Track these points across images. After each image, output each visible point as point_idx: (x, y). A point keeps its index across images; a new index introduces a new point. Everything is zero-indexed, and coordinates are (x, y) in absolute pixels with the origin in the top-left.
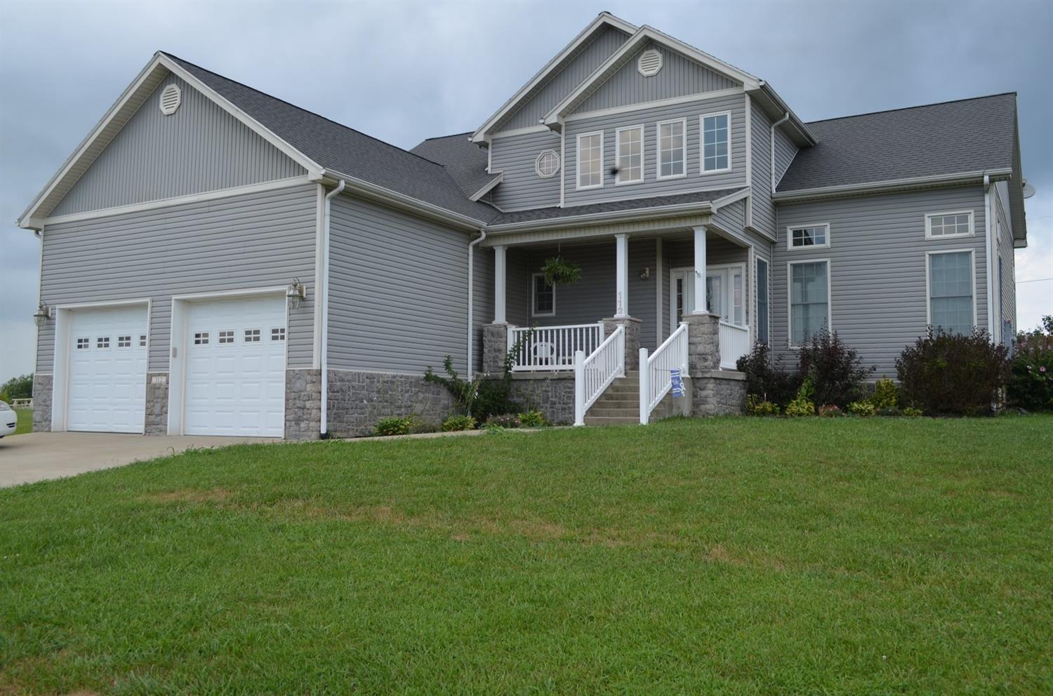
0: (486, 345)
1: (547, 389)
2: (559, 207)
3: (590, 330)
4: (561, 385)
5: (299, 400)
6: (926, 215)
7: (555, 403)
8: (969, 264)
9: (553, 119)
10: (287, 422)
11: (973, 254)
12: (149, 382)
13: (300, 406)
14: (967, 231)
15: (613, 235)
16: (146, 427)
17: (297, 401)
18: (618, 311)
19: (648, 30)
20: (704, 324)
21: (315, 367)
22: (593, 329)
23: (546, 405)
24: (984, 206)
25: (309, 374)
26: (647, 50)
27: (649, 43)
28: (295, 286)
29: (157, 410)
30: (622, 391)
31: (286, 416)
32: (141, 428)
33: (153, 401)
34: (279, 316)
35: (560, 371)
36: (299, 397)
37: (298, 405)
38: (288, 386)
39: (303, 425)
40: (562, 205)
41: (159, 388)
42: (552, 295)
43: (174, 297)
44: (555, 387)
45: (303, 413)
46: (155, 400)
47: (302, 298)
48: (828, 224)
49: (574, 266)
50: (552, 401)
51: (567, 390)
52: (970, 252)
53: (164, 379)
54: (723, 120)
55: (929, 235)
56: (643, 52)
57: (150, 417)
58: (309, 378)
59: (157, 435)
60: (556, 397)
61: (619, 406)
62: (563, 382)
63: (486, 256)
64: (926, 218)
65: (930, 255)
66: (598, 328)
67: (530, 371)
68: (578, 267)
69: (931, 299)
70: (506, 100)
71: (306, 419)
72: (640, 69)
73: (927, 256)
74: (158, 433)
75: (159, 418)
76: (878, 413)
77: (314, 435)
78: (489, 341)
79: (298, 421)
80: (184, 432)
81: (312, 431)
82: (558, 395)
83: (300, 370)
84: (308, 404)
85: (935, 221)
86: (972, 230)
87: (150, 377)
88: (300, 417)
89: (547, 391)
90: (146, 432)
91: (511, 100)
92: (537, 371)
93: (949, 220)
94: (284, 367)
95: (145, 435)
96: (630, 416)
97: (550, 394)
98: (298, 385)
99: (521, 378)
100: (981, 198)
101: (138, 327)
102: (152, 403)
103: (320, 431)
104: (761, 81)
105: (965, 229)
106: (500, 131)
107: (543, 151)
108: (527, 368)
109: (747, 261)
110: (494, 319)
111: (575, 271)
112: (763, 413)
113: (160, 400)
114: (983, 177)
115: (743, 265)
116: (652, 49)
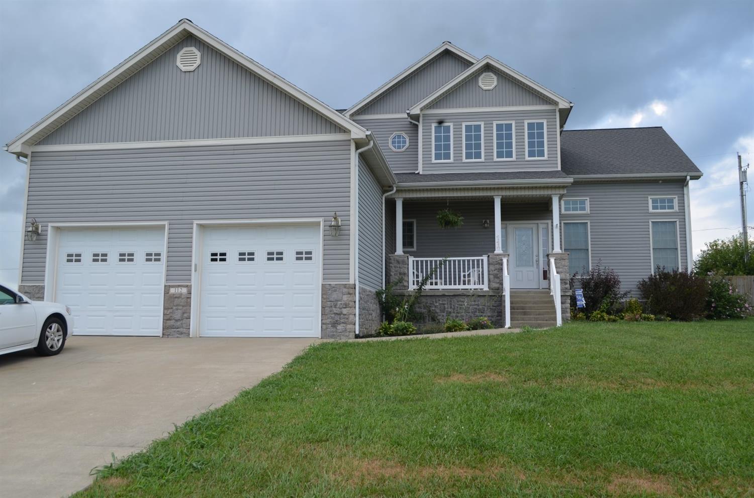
0: (393, 270)
1: (444, 302)
2: (419, 173)
4: (455, 300)
5: (335, 308)
6: (649, 197)
7: (450, 313)
8: (675, 228)
9: (416, 111)
10: (323, 325)
11: (678, 222)
12: (166, 292)
13: (337, 312)
14: (673, 209)
15: (493, 196)
16: (163, 330)
17: (334, 309)
18: (496, 249)
19: (489, 58)
20: (565, 259)
21: (351, 282)
22: (478, 261)
23: (443, 314)
24: (684, 194)
25: (345, 287)
26: (485, 72)
27: (488, 68)
28: (335, 218)
29: (178, 315)
31: (322, 320)
32: (159, 331)
33: (172, 308)
34: (315, 243)
36: (336, 305)
37: (335, 311)
38: (325, 296)
39: (340, 327)
40: (420, 170)
41: (178, 298)
42: (413, 235)
43: (196, 222)
44: (451, 301)
45: (340, 318)
46: (174, 308)
47: (338, 228)
48: (588, 198)
49: (458, 215)
50: (447, 311)
51: (460, 303)
52: (676, 221)
53: (184, 290)
54: (541, 126)
55: (651, 210)
56: (482, 73)
57: (168, 322)
58: (345, 290)
59: (178, 337)
60: (451, 308)
61: (525, 313)
62: (457, 298)
64: (649, 199)
65: (652, 222)
66: (482, 260)
67: (439, 289)
68: (462, 216)
69: (653, 249)
70: (369, 93)
71: (343, 323)
72: (480, 84)
73: (650, 222)
74: (178, 336)
75: (179, 323)
76: (656, 319)
77: (352, 335)
78: (395, 267)
79: (335, 324)
81: (349, 332)
82: (453, 307)
83: (336, 284)
84: (345, 311)
85: (654, 201)
86: (676, 208)
87: (167, 288)
88: (337, 321)
89: (444, 304)
90: (163, 334)
91: (373, 94)
92: (430, 289)
93: (663, 201)
94: (320, 282)
95: (162, 337)
97: (446, 306)
98: (334, 296)
100: (681, 189)
102: (170, 311)
103: (355, 332)
104: (571, 103)
105: (672, 207)
106: (359, 114)
107: (395, 133)
109: (552, 219)
110: (395, 251)
111: (460, 219)
113: (181, 307)
114: (686, 177)
115: (549, 222)
116: (488, 72)
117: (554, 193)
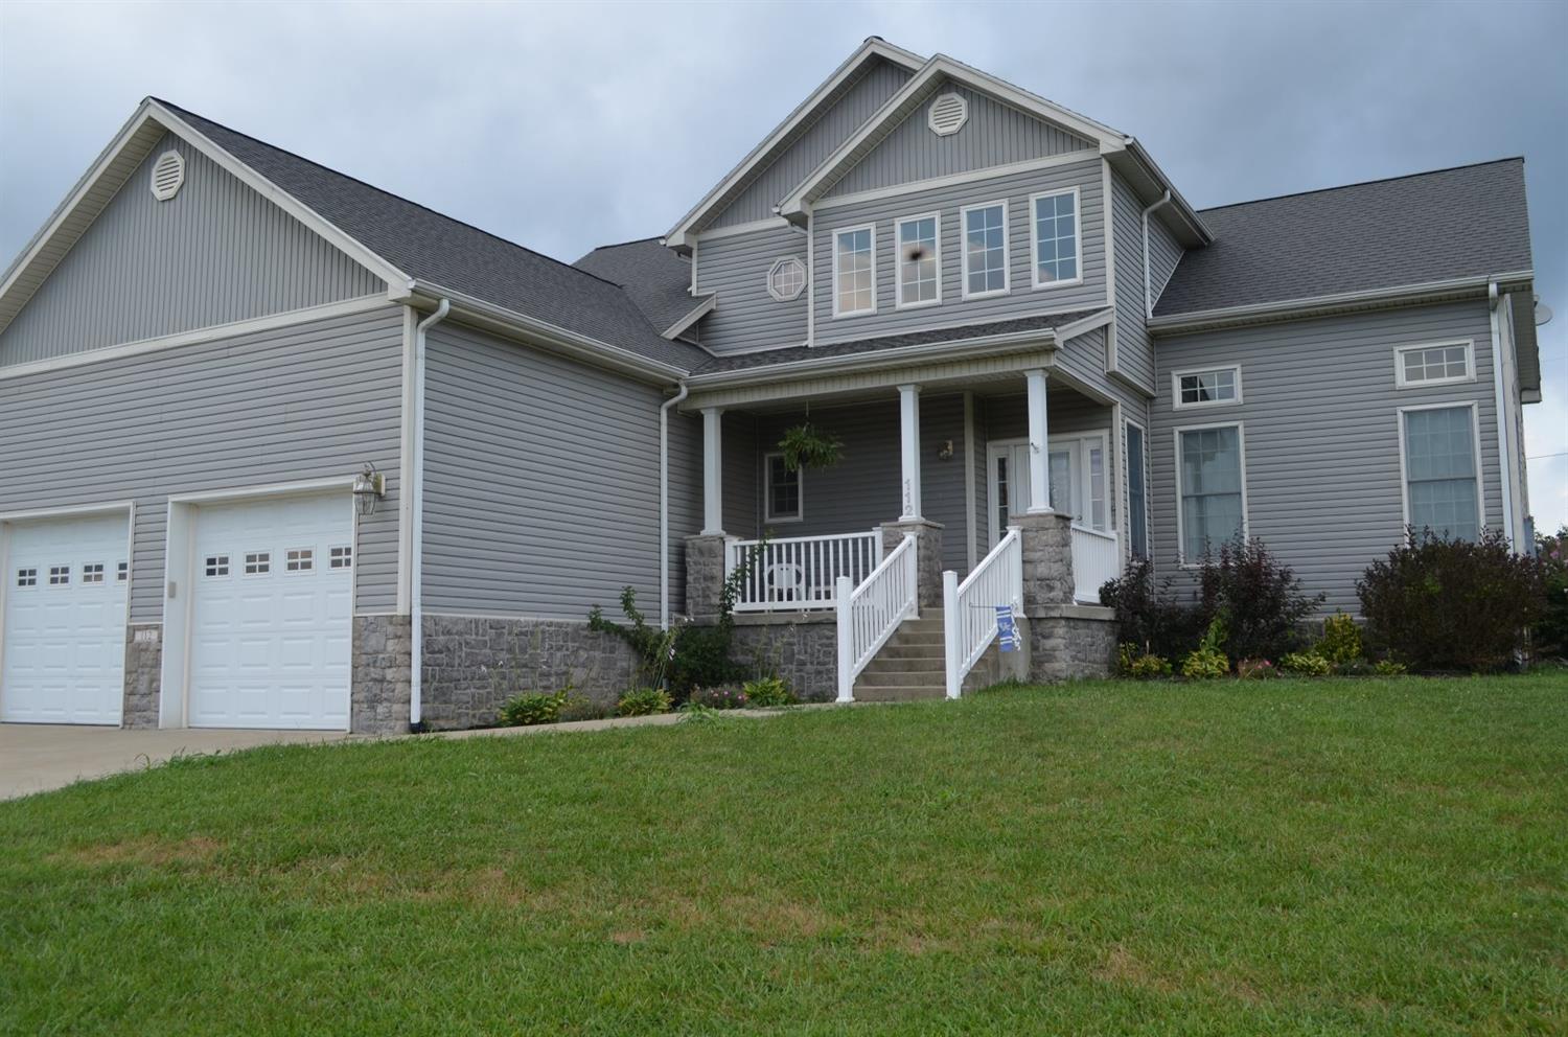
0: (691, 569)
1: (791, 640)
2: (807, 346)
3: (860, 542)
4: (814, 633)
5: (374, 667)
6: (1397, 349)
7: (804, 664)
8: (1469, 423)
9: (794, 205)
10: (356, 705)
11: (1475, 409)
12: (130, 640)
13: (376, 676)
14: (1465, 374)
15: (895, 386)
16: (125, 714)
17: (372, 669)
18: (904, 511)
19: (943, 61)
20: (1047, 529)
21: (401, 610)
22: (865, 540)
23: (790, 666)
24: (1490, 332)
25: (391, 623)
26: (943, 93)
27: (945, 83)
28: (367, 475)
29: (143, 687)
30: (915, 643)
31: (352, 694)
32: (117, 717)
33: (136, 672)
34: (340, 527)
35: (812, 610)
36: (375, 662)
37: (373, 675)
38: (357, 643)
39: (381, 709)
40: (810, 343)
41: (146, 650)
42: (797, 487)
43: (172, 498)
44: (805, 637)
45: (381, 690)
46: (140, 671)
47: (379, 496)
48: (1238, 366)
49: (832, 438)
50: (798, 659)
51: (824, 641)
52: (1470, 407)
53: (154, 635)
54: (1066, 203)
55: (1401, 381)
56: (935, 97)
57: (131, 697)
58: (390, 629)
59: (143, 728)
60: (806, 652)
61: (911, 667)
62: (817, 629)
63: (689, 425)
64: (1396, 353)
65: (1405, 413)
66: (873, 538)
67: (763, 611)
68: (839, 440)
69: (1409, 483)
70: (719, 179)
71: (385, 699)
72: (932, 124)
73: (1400, 415)
74: (145, 725)
75: (145, 701)
76: (1335, 672)
77: (400, 725)
78: (695, 563)
79: (373, 702)
80: (188, 722)
81: (397, 719)
82: (809, 650)
83: (376, 617)
84: (390, 674)
85: (1411, 358)
86: (1471, 372)
87: (132, 631)
88: (375, 696)
89: (791, 644)
90: (125, 723)
91: (726, 180)
92: (775, 611)
93: (1434, 355)
94: (349, 612)
95: (123, 728)
96: (930, 683)
97: (796, 648)
98: (373, 642)
99: (748, 623)
100: (1483, 320)
101: (114, 548)
102: (134, 676)
103: (409, 719)
104: (1127, 137)
105: (1461, 370)
106: (709, 228)
107: (780, 259)
108: (757, 605)
109: (1111, 427)
110: (703, 527)
111: (833, 446)
112: (1145, 675)
113: (147, 670)
114: (1487, 286)
115: (1105, 433)
116: (950, 92)
117: (1028, 367)
